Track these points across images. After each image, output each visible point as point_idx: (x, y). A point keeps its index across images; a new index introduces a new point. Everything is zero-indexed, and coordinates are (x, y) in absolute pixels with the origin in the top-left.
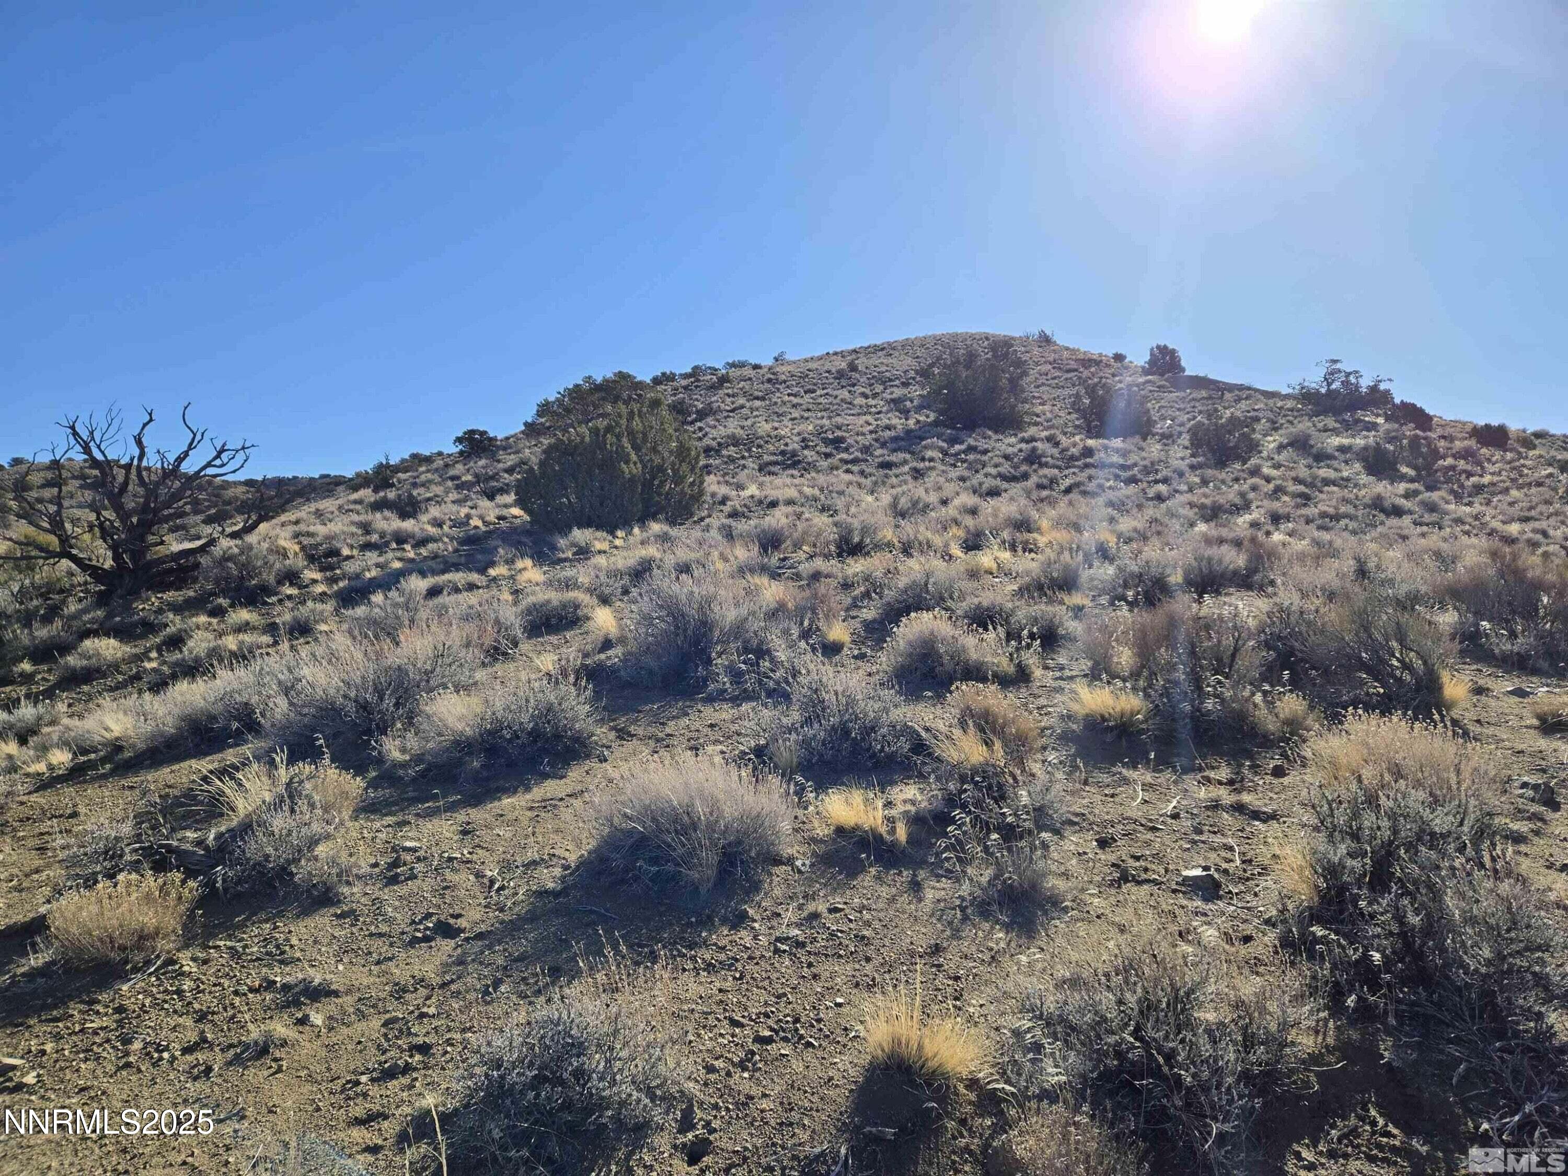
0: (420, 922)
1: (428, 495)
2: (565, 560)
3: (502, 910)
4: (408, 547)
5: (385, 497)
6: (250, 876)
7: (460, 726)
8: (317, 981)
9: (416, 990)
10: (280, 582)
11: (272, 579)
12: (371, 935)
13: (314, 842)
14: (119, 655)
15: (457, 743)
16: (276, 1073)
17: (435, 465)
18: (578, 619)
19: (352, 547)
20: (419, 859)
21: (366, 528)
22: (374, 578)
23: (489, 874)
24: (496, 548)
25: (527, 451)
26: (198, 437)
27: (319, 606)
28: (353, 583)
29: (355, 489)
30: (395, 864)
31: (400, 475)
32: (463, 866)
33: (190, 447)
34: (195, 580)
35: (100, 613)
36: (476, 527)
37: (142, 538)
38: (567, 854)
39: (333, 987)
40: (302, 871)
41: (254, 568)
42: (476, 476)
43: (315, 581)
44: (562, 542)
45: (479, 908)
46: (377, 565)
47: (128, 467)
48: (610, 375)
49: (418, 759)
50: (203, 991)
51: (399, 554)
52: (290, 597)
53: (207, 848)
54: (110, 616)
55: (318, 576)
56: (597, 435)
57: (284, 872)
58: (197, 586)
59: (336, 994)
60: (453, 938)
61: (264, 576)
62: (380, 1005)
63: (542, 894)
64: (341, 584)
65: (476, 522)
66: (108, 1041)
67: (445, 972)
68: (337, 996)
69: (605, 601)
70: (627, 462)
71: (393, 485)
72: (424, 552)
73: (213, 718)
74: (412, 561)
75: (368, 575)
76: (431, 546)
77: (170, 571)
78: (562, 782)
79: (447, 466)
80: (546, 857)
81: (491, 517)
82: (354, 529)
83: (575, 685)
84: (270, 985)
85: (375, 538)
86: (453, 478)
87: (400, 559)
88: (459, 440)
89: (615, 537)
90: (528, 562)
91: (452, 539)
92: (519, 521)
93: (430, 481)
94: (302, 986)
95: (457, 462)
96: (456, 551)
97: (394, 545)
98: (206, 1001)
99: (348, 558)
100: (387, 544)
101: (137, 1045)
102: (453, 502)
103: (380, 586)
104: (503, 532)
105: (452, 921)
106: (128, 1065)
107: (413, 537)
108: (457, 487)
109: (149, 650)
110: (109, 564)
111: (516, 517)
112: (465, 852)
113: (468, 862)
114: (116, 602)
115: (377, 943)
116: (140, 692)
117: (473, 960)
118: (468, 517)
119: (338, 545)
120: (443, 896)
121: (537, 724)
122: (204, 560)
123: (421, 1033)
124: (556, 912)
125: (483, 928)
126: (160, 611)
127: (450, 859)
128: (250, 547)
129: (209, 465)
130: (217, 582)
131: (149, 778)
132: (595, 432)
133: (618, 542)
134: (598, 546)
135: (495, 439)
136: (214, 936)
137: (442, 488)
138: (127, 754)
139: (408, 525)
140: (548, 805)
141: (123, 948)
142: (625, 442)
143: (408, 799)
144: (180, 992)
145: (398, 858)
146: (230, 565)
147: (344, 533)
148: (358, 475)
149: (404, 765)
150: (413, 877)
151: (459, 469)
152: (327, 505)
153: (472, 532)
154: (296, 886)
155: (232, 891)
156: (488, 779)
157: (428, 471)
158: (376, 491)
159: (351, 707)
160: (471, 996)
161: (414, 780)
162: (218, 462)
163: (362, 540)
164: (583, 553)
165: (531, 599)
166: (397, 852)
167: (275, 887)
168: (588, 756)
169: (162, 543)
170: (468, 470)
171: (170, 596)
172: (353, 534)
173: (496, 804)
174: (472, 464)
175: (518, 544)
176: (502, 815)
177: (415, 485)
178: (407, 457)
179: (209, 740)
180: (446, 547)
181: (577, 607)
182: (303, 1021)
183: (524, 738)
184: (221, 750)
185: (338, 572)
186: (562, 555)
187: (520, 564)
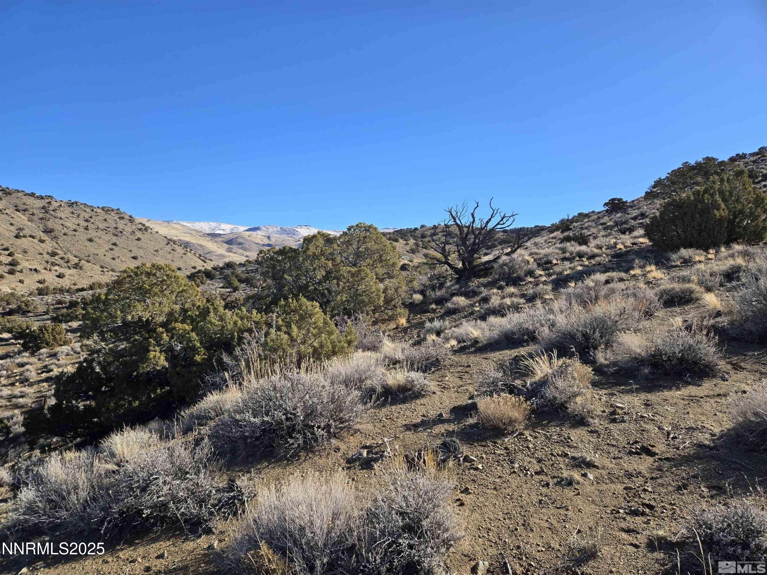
0: (633, 444)
1: (589, 233)
2: (676, 266)
3: (678, 449)
4: (584, 259)
5: (569, 235)
6: (547, 405)
7: (638, 351)
8: (588, 460)
9: (638, 477)
10: (526, 276)
11: (523, 274)
12: (608, 444)
13: (575, 395)
14: (465, 304)
15: (636, 358)
16: (576, 495)
17: (592, 218)
18: (692, 299)
19: (557, 260)
20: (625, 413)
21: (564, 250)
22: (569, 274)
23: (666, 429)
24: (633, 260)
25: (645, 207)
26: (495, 212)
27: (545, 287)
28: (559, 276)
29: (552, 231)
30: (614, 413)
31: (574, 224)
32: (650, 422)
33: (492, 217)
34: (491, 274)
35: (457, 286)
36: (620, 249)
37: (472, 256)
38: (712, 428)
39: (596, 464)
40: (571, 407)
41: (515, 269)
42: (616, 222)
43: (541, 275)
44: (674, 256)
45: (664, 445)
46: (570, 268)
47: (468, 227)
48: (700, 159)
49: (615, 364)
50: (538, 450)
51: (581, 263)
52: (530, 282)
53: (527, 389)
54: (461, 288)
55: (542, 273)
56: (698, 195)
57: (563, 406)
58: (492, 276)
59: (597, 467)
60: (652, 456)
61: (519, 272)
62: (620, 478)
63: (701, 446)
64: (553, 277)
65: (620, 246)
66: (505, 460)
67: (652, 472)
68: (598, 469)
69: (709, 290)
70: (718, 209)
71: (571, 229)
72: (593, 262)
73: (513, 333)
74: (587, 266)
75: (566, 273)
76: (597, 259)
77: (482, 270)
78: (700, 388)
79: (599, 218)
80: (699, 427)
81: (628, 244)
82: (558, 251)
83: (707, 335)
84: (566, 455)
85: (568, 255)
86: (602, 224)
87: (581, 265)
88: (606, 204)
89: (708, 253)
90: (653, 267)
91: (607, 255)
92: (644, 245)
93: (590, 226)
94: (581, 459)
95: (605, 216)
96: (610, 261)
97: (578, 258)
98: (539, 454)
99: (556, 264)
100: (574, 258)
101: (516, 465)
102: (603, 236)
103: (572, 278)
104: (636, 251)
105: (650, 448)
106: (514, 472)
107: (587, 254)
108: (604, 229)
109: (475, 303)
110: (460, 265)
111: (643, 243)
112: (650, 415)
113: (652, 420)
114: (463, 282)
115: (612, 449)
116: (476, 319)
117: (667, 471)
118: (616, 244)
119: (551, 259)
120: (642, 434)
121: (683, 355)
122: (496, 266)
123: (647, 498)
124: (713, 458)
125: (668, 455)
126: (478, 287)
127: (642, 417)
128: (514, 260)
129: (498, 224)
130: (500, 275)
131: (492, 355)
132: (697, 193)
133: (710, 256)
134: (697, 258)
135: (626, 202)
136: (537, 428)
137: (596, 230)
138: (480, 345)
139: (584, 248)
140: (692, 398)
141: (504, 424)
142: (718, 198)
143: (611, 383)
144: (528, 447)
145: (615, 410)
146: (505, 267)
147: (553, 252)
148: (553, 225)
149: (607, 366)
150: (623, 421)
151: (606, 219)
152: (538, 240)
153: (619, 251)
154: (568, 414)
155: (540, 409)
156: (653, 379)
157: (589, 221)
158: (562, 232)
159: (579, 335)
160: (670, 488)
161: (612, 374)
162: (502, 222)
163: (562, 256)
164: (687, 262)
165: (662, 287)
166: (613, 408)
167: (558, 412)
168: (714, 376)
169: (480, 258)
170: (611, 220)
171: (482, 280)
172: (558, 253)
173: (661, 393)
174: (613, 216)
175: (646, 258)
176: (666, 400)
177: (582, 228)
178: (576, 215)
179: (512, 343)
180: (604, 259)
181: (692, 292)
182: (585, 475)
183: (674, 362)
184: (517, 348)
185: (551, 271)
186: (674, 264)
187: (648, 268)
